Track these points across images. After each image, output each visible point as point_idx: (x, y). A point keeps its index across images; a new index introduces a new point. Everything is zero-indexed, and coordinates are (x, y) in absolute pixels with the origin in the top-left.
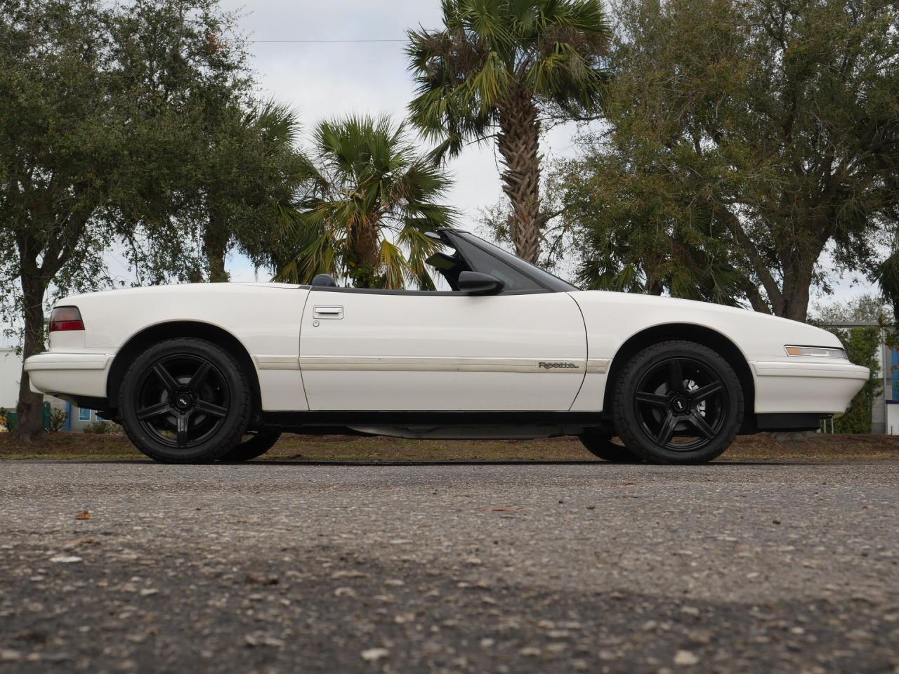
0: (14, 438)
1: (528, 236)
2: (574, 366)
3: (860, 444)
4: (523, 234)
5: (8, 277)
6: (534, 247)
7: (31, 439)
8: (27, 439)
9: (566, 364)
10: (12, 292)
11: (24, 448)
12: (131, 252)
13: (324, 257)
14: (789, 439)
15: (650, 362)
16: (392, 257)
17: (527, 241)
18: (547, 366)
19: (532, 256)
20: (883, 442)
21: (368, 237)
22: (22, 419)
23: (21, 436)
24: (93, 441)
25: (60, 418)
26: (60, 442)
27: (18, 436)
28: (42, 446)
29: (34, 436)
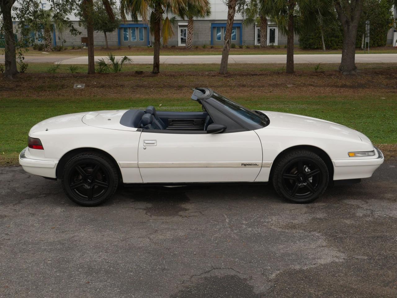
0: (5, 76)
2: (257, 165)
3: (380, 76)
8: (11, 78)
9: (253, 164)
11: (10, 82)
15: (289, 162)
18: (245, 165)
20: (390, 75)
22: (7, 68)
23: (8, 76)
24: (40, 78)
25: (24, 67)
26: (26, 79)
27: (7, 76)
28: (18, 81)
29: (14, 76)
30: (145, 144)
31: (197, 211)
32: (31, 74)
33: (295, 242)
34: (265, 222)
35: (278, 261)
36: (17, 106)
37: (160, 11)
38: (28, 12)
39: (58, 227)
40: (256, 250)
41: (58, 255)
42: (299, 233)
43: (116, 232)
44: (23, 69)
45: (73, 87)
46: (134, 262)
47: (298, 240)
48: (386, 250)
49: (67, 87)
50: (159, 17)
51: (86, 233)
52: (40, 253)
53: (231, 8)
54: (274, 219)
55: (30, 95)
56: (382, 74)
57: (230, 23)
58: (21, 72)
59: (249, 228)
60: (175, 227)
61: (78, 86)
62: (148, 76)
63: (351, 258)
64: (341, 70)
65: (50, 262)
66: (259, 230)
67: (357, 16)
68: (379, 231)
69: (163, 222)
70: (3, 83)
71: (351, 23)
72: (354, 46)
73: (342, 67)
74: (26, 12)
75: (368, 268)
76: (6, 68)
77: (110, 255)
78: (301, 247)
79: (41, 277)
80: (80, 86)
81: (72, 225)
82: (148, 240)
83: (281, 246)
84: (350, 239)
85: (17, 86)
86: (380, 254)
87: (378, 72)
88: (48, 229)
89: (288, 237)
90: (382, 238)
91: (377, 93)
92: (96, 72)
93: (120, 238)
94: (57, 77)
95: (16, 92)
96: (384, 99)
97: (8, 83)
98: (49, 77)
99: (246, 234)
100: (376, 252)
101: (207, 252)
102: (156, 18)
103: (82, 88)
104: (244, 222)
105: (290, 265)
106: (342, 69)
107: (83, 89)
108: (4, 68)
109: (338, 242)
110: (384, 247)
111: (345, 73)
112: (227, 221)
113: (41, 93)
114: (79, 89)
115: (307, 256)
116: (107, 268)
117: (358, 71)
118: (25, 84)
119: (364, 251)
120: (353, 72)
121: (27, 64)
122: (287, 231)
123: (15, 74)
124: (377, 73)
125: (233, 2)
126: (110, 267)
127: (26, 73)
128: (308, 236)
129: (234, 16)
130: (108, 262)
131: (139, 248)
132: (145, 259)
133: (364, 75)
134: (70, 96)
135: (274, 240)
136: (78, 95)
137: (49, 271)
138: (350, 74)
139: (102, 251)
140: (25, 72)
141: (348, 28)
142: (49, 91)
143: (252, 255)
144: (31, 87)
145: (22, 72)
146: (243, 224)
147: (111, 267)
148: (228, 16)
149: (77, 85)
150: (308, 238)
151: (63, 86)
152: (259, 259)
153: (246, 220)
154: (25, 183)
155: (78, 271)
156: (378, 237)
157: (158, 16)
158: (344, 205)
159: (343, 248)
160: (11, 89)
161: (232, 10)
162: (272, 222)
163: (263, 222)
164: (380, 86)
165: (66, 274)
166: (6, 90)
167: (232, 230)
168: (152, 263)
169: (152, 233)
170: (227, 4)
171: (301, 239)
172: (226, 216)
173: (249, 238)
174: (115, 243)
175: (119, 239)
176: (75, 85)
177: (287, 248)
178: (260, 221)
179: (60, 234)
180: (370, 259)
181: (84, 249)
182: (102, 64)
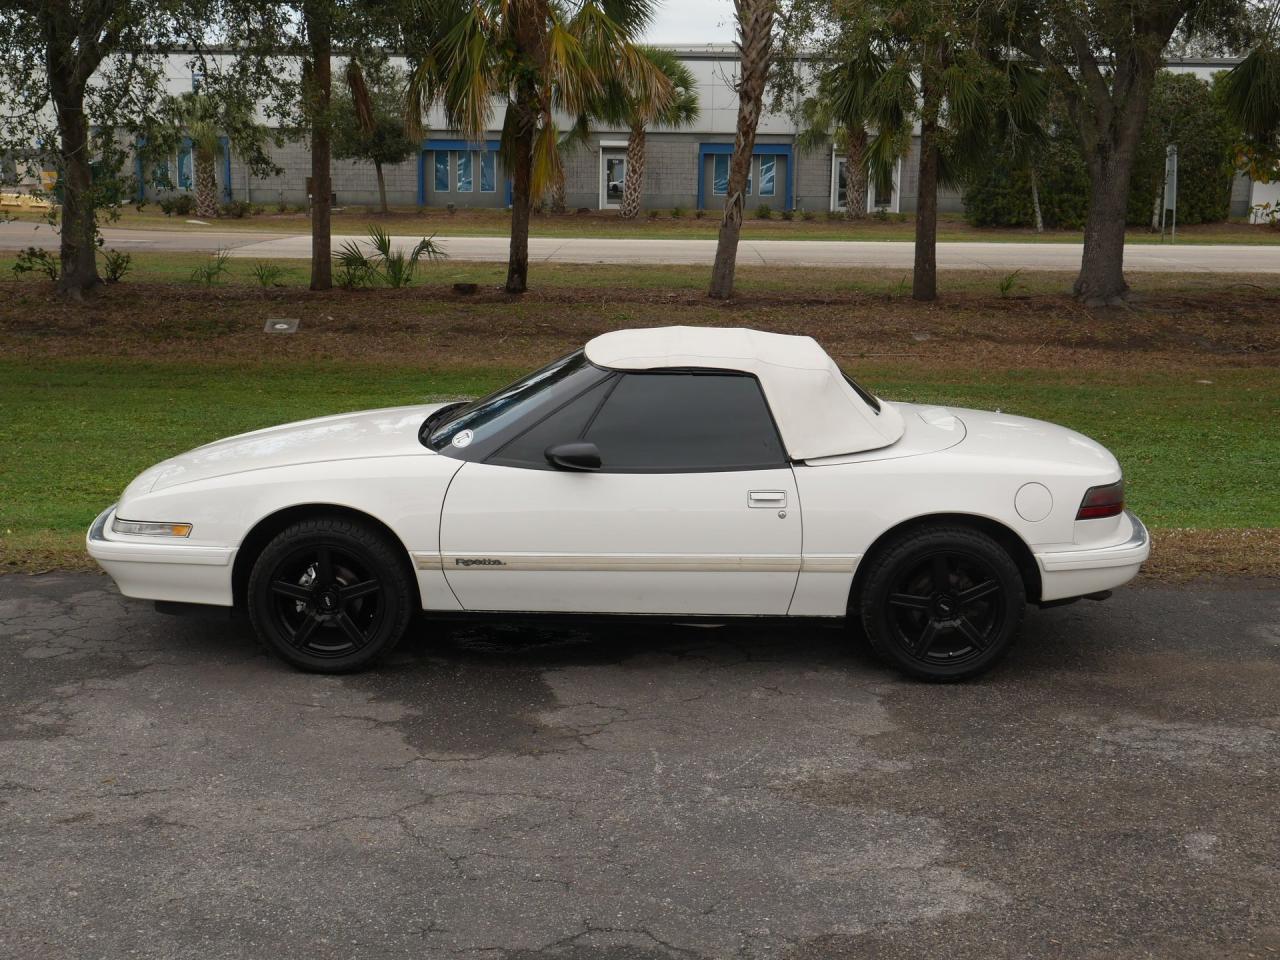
0: (59, 291)
1: (759, 12)
3: (1199, 313)
4: (752, 9)
5: (28, 109)
6: (767, 28)
7: (83, 294)
8: (78, 297)
10: (35, 131)
11: (75, 310)
12: (198, 63)
13: (471, 51)
14: (1104, 304)
16: (567, 53)
17: (756, 20)
19: (764, 41)
20: (1230, 311)
21: (532, 23)
22: (67, 268)
23: (69, 291)
24: (165, 298)
25: (119, 263)
26: (122, 300)
27: (65, 290)
28: (97, 308)
29: (86, 291)
31: (569, 734)
32: (139, 286)
33: (861, 848)
34: (776, 776)
35: (798, 908)
36: (86, 383)
37: (531, 104)
38: (124, 100)
39: (124, 778)
40: (735, 872)
41: (105, 872)
42: (877, 816)
43: (301, 800)
44: (114, 272)
45: (262, 329)
46: (339, 902)
47: (872, 839)
48: (1149, 880)
49: (243, 329)
50: (529, 121)
51: (206, 801)
52: (50, 861)
53: (749, 101)
54: (806, 767)
55: (129, 351)
56: (1204, 308)
57: (743, 143)
58: (108, 280)
59: (722, 795)
60: (490, 788)
61: (278, 326)
62: (490, 300)
63: (1031, 903)
64: (1082, 294)
65: (76, 894)
66: (754, 804)
67: (1129, 132)
68: (1132, 814)
69: (455, 771)
70: (53, 313)
71: (1112, 152)
72: (1120, 221)
73: (1084, 285)
74: (118, 101)
75: (1081, 942)
76: (64, 268)
77: (267, 875)
78: (879, 864)
79: (38, 943)
80: (285, 326)
81: (168, 771)
82: (398, 828)
83: (816, 860)
84: (1036, 841)
85: (94, 322)
86: (1125, 894)
87: (1195, 303)
88: (94, 782)
89: (843, 827)
90: (1141, 837)
91: (1189, 366)
92: (334, 282)
93: (312, 818)
94: (217, 298)
95: (91, 339)
96: (1207, 385)
97: (65, 313)
98: (193, 298)
99: (711, 815)
100: (1115, 887)
101: (577, 874)
102: (521, 125)
103: (290, 331)
104: (710, 775)
105: (832, 924)
106: (1083, 290)
107: (291, 334)
108: (59, 267)
109: (997, 848)
110: (1143, 868)
111: (1091, 303)
112: (658, 769)
113: (165, 345)
114: (281, 333)
115: (892, 895)
116: (251, 918)
117: (1131, 297)
118: (118, 317)
119: (1076, 882)
120: (1118, 301)
121: (128, 257)
122: (842, 809)
123: (90, 284)
124: (1190, 305)
125: (753, 83)
126: (259, 915)
127: (125, 283)
128: (906, 828)
129: (757, 123)
130: (256, 900)
131: (366, 854)
132: (376, 890)
133: (1149, 310)
134: (250, 356)
135: (794, 837)
136: (276, 352)
137: (67, 924)
138: (1107, 306)
139: (244, 863)
140: (121, 279)
141: (1104, 168)
142: (189, 339)
143: (720, 885)
144: (135, 324)
145: (113, 280)
146: (705, 781)
147: (265, 915)
148: (739, 122)
149: (275, 324)
150: (905, 835)
151: (231, 327)
152: (738, 900)
153: (718, 769)
154: (51, 631)
155: (156, 925)
156: (1126, 836)
157: (526, 119)
158: (1035, 727)
159: (1011, 869)
160: (76, 331)
161: (749, 107)
162: (798, 778)
163: (770, 778)
164: (1197, 345)
165: (116, 937)
166: (58, 334)
167: (669, 802)
168: (395, 906)
169: (415, 805)
170: (737, 86)
171: (880, 836)
172: (656, 754)
173: (718, 828)
174: (292, 836)
175: (307, 821)
176: (269, 323)
177: (833, 866)
178: (761, 771)
179: (126, 801)
180: (1093, 910)
181: (191, 852)
182: (353, 259)
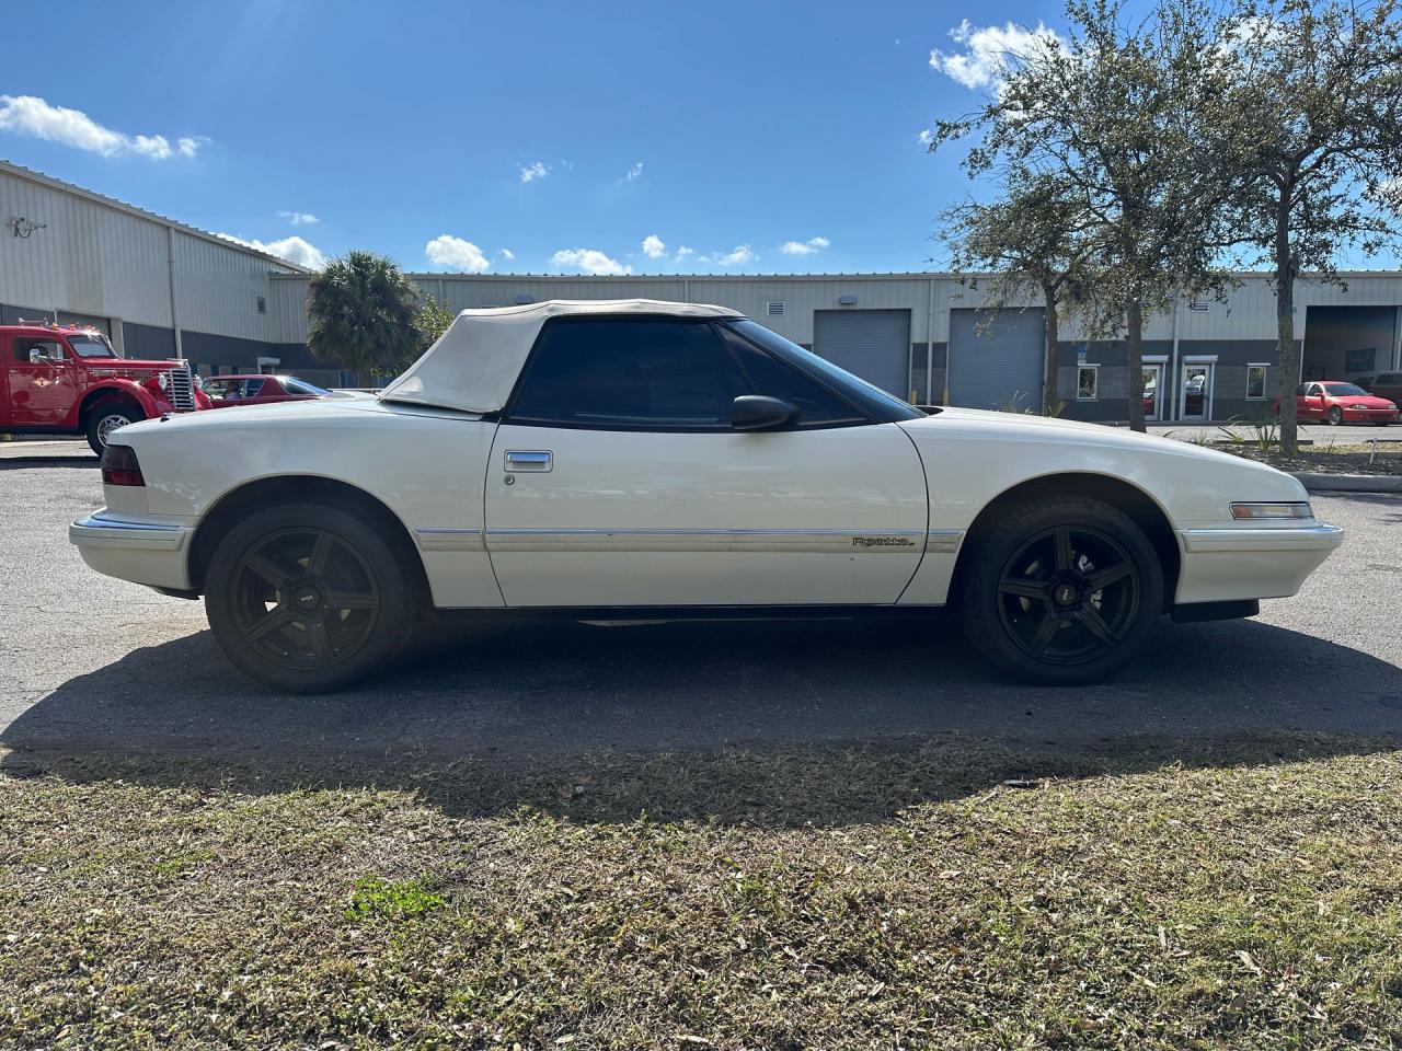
2: (907, 543)
9: (894, 540)
18: (865, 543)
30: (510, 467)
